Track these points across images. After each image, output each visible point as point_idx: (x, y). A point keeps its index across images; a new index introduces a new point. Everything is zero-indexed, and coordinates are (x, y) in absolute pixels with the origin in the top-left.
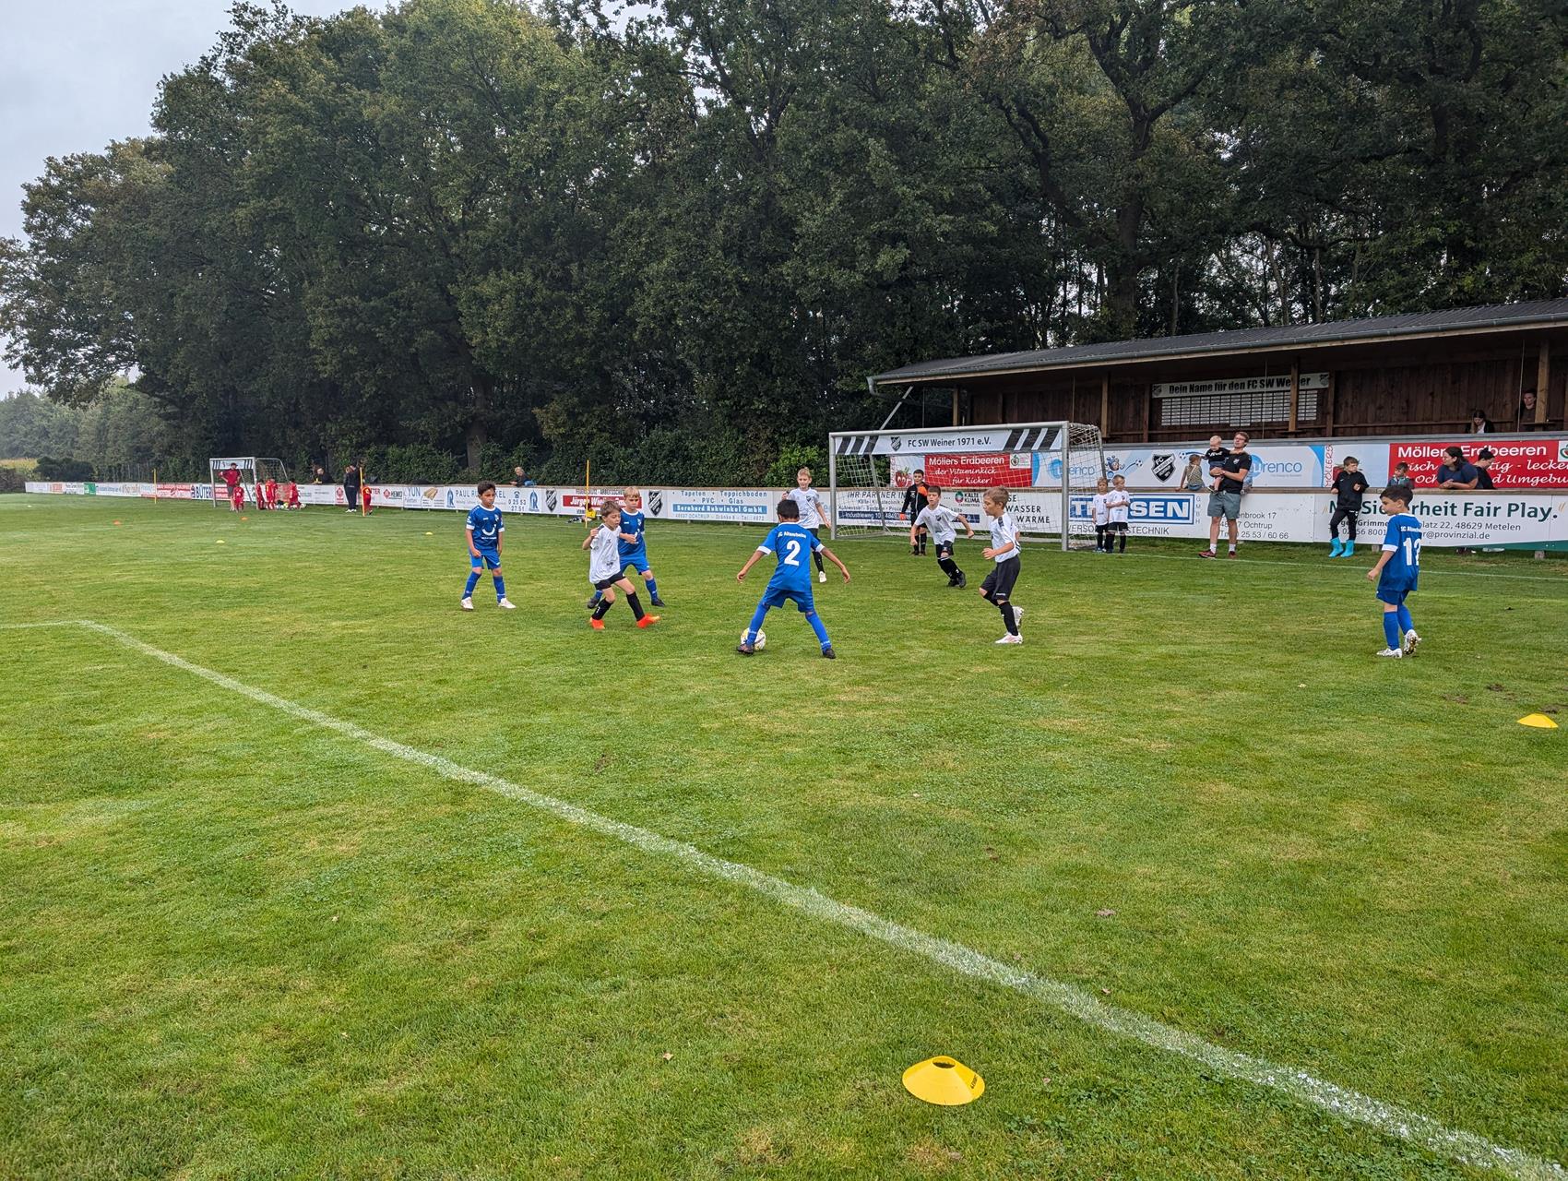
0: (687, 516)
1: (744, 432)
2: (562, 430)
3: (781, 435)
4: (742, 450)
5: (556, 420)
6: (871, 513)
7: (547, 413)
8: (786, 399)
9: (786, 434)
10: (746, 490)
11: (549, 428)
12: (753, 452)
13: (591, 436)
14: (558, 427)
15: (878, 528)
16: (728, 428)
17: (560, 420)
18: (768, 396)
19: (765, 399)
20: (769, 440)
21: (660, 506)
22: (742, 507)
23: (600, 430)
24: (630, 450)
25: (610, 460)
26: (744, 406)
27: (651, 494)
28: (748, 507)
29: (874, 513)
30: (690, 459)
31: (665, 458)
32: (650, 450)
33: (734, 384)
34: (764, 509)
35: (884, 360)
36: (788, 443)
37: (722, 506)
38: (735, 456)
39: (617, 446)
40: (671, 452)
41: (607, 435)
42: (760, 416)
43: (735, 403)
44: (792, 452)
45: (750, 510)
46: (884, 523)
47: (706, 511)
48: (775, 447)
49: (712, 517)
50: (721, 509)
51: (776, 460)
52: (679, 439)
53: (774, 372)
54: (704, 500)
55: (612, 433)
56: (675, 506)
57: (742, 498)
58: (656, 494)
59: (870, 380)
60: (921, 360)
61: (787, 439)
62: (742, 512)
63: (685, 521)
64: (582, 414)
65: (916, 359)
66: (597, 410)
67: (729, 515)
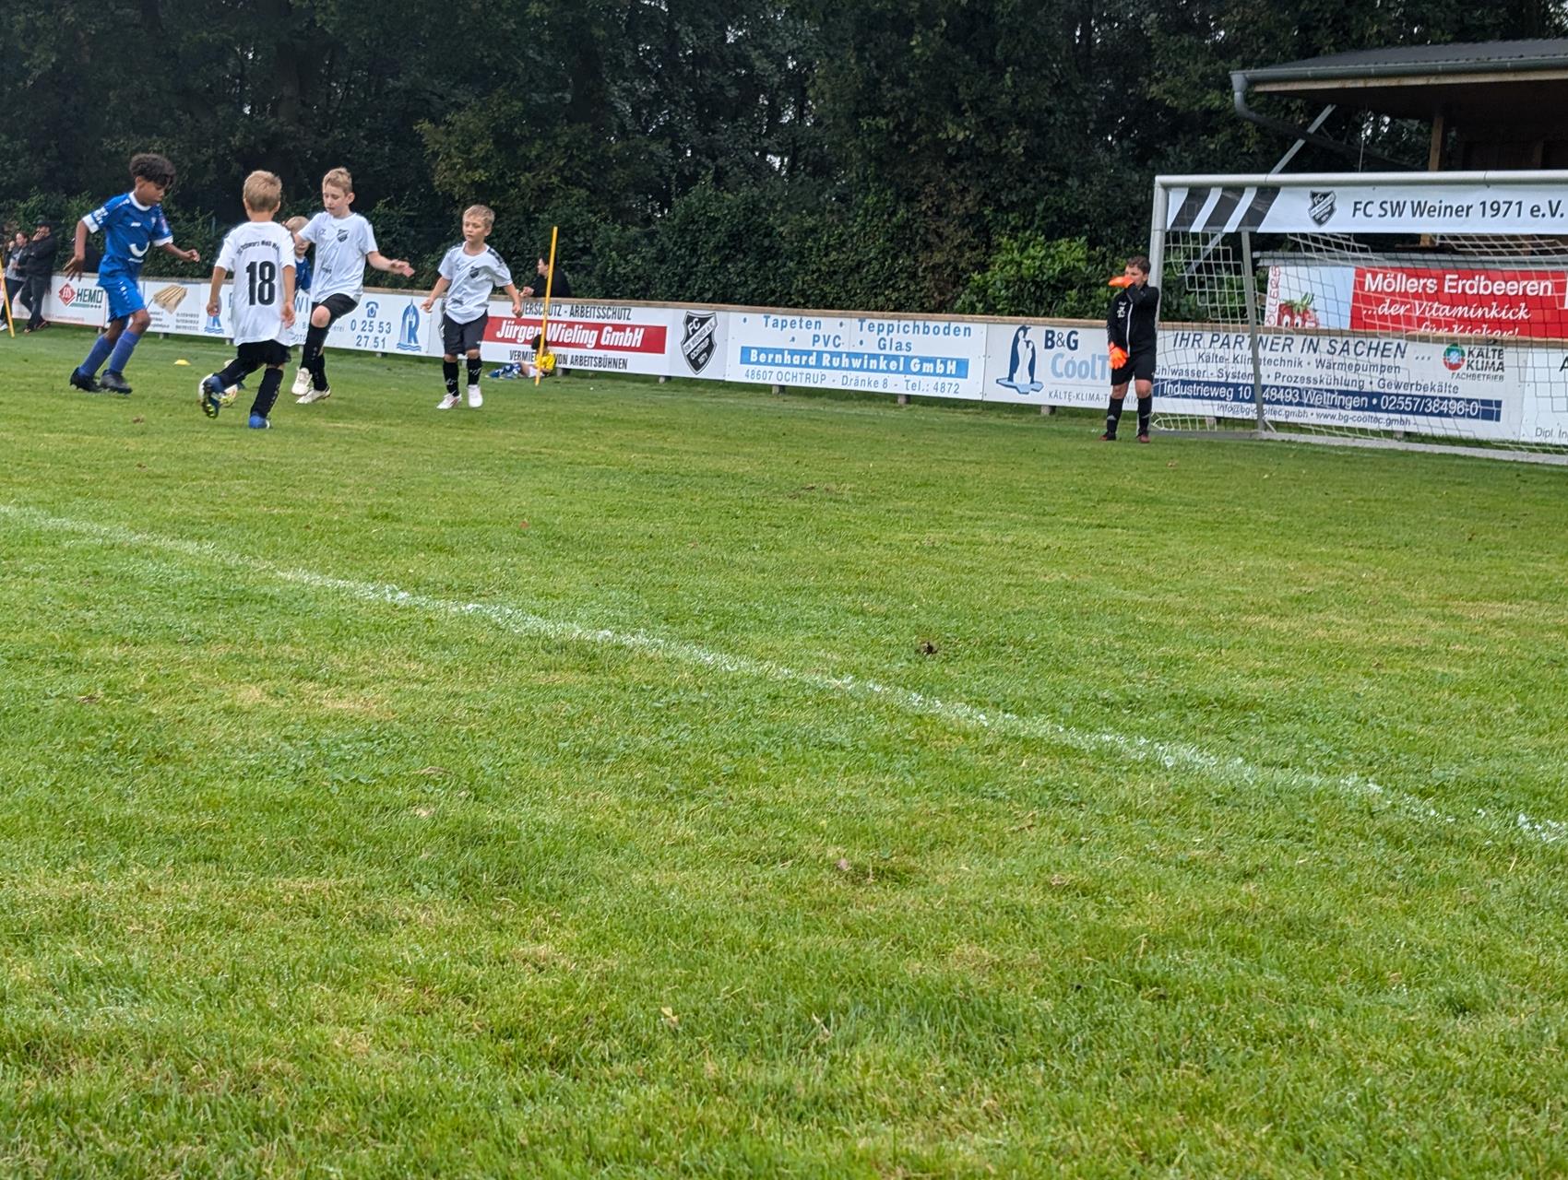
0: (773, 376)
1: (911, 198)
2: (479, 175)
3: (999, 208)
4: (902, 239)
5: (468, 152)
6: (1227, 385)
7: (448, 134)
8: (1022, 124)
9: (1012, 207)
10: (921, 320)
11: (452, 167)
12: (927, 246)
13: (545, 193)
14: (470, 166)
15: (1243, 422)
16: (874, 186)
17: (479, 150)
18: (980, 113)
19: (971, 119)
20: (969, 219)
21: (709, 349)
22: (908, 359)
23: (566, 180)
24: (634, 231)
25: (585, 251)
26: (920, 132)
27: (689, 319)
28: (923, 360)
29: (1236, 386)
30: (776, 256)
31: (717, 249)
32: (683, 231)
33: (902, 81)
34: (962, 367)
35: (1270, 38)
36: (1015, 229)
37: (857, 355)
38: (884, 252)
39: (605, 219)
40: (732, 236)
41: (584, 193)
42: (951, 162)
43: (896, 127)
44: (1022, 250)
45: (928, 367)
46: (1260, 412)
47: (819, 365)
48: (984, 238)
49: (833, 380)
50: (856, 363)
51: (983, 268)
52: (753, 208)
53: (999, 56)
54: (816, 339)
55: (593, 192)
56: (746, 351)
57: (910, 337)
58: (703, 321)
59: (1237, 79)
60: (1360, 45)
61: (1013, 218)
62: (907, 371)
63: (766, 389)
64: (529, 141)
65: (1348, 40)
66: (564, 134)
67: (874, 376)
